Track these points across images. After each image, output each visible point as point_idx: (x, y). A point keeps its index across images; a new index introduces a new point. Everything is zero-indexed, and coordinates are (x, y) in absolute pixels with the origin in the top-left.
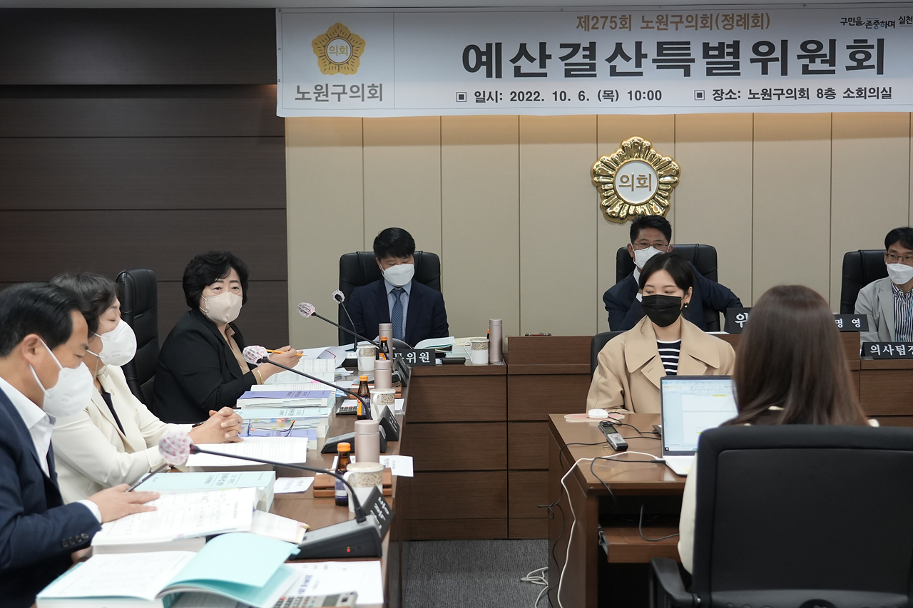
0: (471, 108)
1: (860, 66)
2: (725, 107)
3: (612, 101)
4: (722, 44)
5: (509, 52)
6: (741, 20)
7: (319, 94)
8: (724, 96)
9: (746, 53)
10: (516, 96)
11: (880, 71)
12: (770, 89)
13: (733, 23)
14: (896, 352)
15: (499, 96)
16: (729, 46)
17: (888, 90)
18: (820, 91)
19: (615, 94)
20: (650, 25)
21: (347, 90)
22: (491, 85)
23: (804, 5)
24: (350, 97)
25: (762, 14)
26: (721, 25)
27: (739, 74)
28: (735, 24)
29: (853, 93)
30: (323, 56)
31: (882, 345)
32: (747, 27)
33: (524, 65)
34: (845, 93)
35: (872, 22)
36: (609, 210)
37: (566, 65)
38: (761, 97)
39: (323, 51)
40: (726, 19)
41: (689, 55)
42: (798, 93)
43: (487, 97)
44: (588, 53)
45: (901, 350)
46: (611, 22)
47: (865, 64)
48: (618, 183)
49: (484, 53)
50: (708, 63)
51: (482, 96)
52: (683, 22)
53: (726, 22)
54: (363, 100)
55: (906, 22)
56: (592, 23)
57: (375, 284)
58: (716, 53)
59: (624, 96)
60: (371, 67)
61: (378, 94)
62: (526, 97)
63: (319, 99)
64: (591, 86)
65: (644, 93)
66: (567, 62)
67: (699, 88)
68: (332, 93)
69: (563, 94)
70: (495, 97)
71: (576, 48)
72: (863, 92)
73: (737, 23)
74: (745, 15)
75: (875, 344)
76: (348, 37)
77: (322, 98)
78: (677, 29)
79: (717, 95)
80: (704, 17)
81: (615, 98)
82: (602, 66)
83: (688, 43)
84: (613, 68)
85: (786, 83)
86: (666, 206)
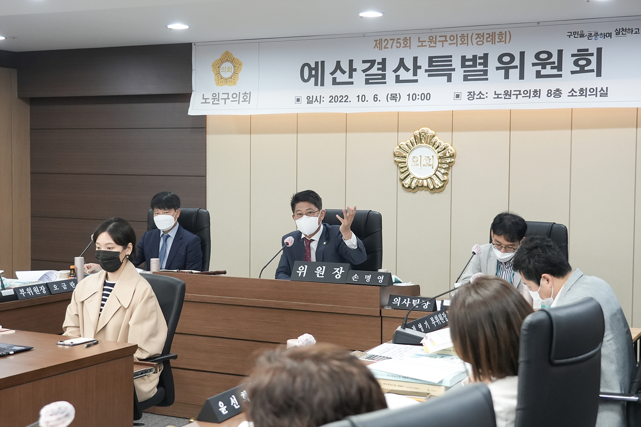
0: (304, 108)
1: (582, 70)
2: (476, 105)
3: (396, 101)
4: (475, 57)
5: (330, 67)
6: (489, 37)
7: (214, 99)
8: (475, 96)
9: (493, 63)
10: (334, 99)
11: (599, 74)
12: (511, 91)
13: (483, 40)
15: (322, 99)
16: (480, 58)
17: (605, 89)
18: (550, 92)
19: (398, 96)
20: (424, 43)
21: (230, 96)
22: (317, 91)
23: (538, 23)
24: (232, 101)
25: (506, 32)
26: (474, 41)
27: (487, 79)
28: (485, 41)
29: (576, 92)
30: (218, 74)
31: (404, 299)
32: (494, 43)
33: (339, 76)
34: (569, 93)
35: (593, 34)
36: (404, 182)
37: (366, 75)
38: (503, 96)
39: (218, 71)
40: (478, 37)
42: (532, 93)
43: (314, 100)
44: (380, 66)
46: (397, 43)
47: (586, 68)
48: (410, 162)
49: (313, 69)
51: (311, 99)
52: (447, 41)
53: (478, 39)
54: (239, 103)
55: (621, 33)
56: (384, 44)
58: (471, 63)
59: (404, 97)
60: (247, 80)
61: (248, 99)
62: (339, 99)
63: (214, 102)
64: (381, 90)
65: (418, 95)
66: (366, 73)
67: (458, 91)
68: (221, 99)
69: (363, 97)
70: (319, 100)
72: (585, 91)
73: (487, 40)
74: (493, 33)
75: (397, 296)
76: (232, 61)
77: (216, 102)
78: (443, 47)
79: (470, 96)
80: (463, 36)
81: (398, 100)
82: (390, 76)
83: (451, 57)
84: (398, 77)
85: (523, 86)
86: (444, 181)
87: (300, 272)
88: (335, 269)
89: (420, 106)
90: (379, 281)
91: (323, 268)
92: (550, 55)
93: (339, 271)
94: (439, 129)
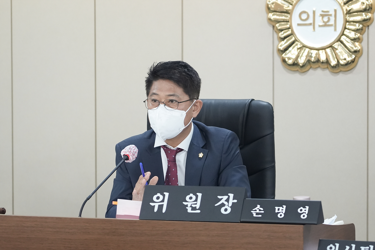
36: (286, 55)
86: (355, 52)
87: (156, 206)
88: (219, 197)
90: (302, 216)
91: (197, 196)
93: (227, 200)
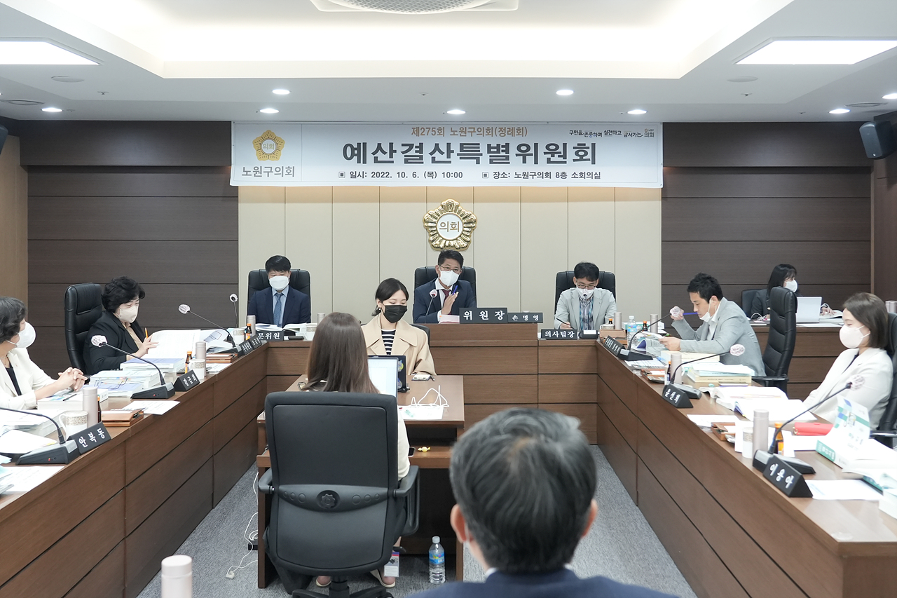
0: (347, 182)
1: (581, 159)
2: (501, 182)
4: (498, 145)
5: (371, 148)
6: (510, 131)
7: (256, 172)
8: (500, 176)
9: (513, 151)
10: (375, 175)
11: (593, 162)
12: (528, 172)
14: (560, 336)
15: (365, 175)
16: (503, 146)
17: (598, 173)
18: (558, 174)
19: (434, 174)
20: (456, 133)
21: (273, 170)
22: (360, 168)
23: (548, 122)
24: (275, 174)
25: (523, 128)
26: (498, 134)
27: (509, 163)
28: (506, 133)
29: (577, 175)
30: (260, 150)
31: (552, 331)
32: (513, 135)
33: (380, 156)
34: (572, 175)
35: (589, 133)
36: (434, 243)
37: (405, 156)
38: (522, 176)
39: (259, 147)
40: (501, 130)
41: (479, 151)
42: (544, 175)
43: (357, 175)
44: (418, 149)
45: (563, 334)
46: (432, 131)
47: (584, 158)
48: (439, 227)
49: (356, 149)
50: (490, 156)
51: (354, 174)
52: (475, 132)
53: (501, 132)
54: (283, 176)
55: (608, 134)
56: (421, 132)
57: (266, 290)
58: (496, 150)
59: (440, 175)
60: (289, 156)
61: (292, 173)
62: (381, 175)
63: (256, 175)
64: (419, 169)
65: (452, 173)
66: (405, 154)
67: (485, 171)
68: (264, 172)
69: (403, 173)
70: (363, 175)
71: (411, 146)
72: (583, 175)
73: (508, 132)
74: (512, 128)
75: (548, 330)
76: (274, 139)
77: (258, 174)
78: (472, 136)
79: (495, 175)
80: (488, 129)
81: (434, 177)
82: (427, 157)
83: (479, 144)
84: (433, 158)
85: (537, 169)
86: (468, 241)
87: (467, 317)
89: (453, 183)
90: (536, 320)
91: (485, 312)
92: (557, 147)
93: (500, 314)
94: (463, 200)
